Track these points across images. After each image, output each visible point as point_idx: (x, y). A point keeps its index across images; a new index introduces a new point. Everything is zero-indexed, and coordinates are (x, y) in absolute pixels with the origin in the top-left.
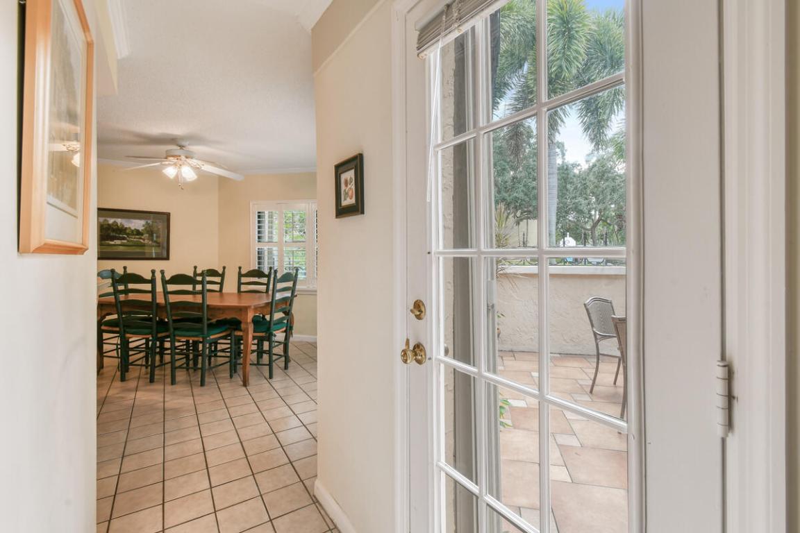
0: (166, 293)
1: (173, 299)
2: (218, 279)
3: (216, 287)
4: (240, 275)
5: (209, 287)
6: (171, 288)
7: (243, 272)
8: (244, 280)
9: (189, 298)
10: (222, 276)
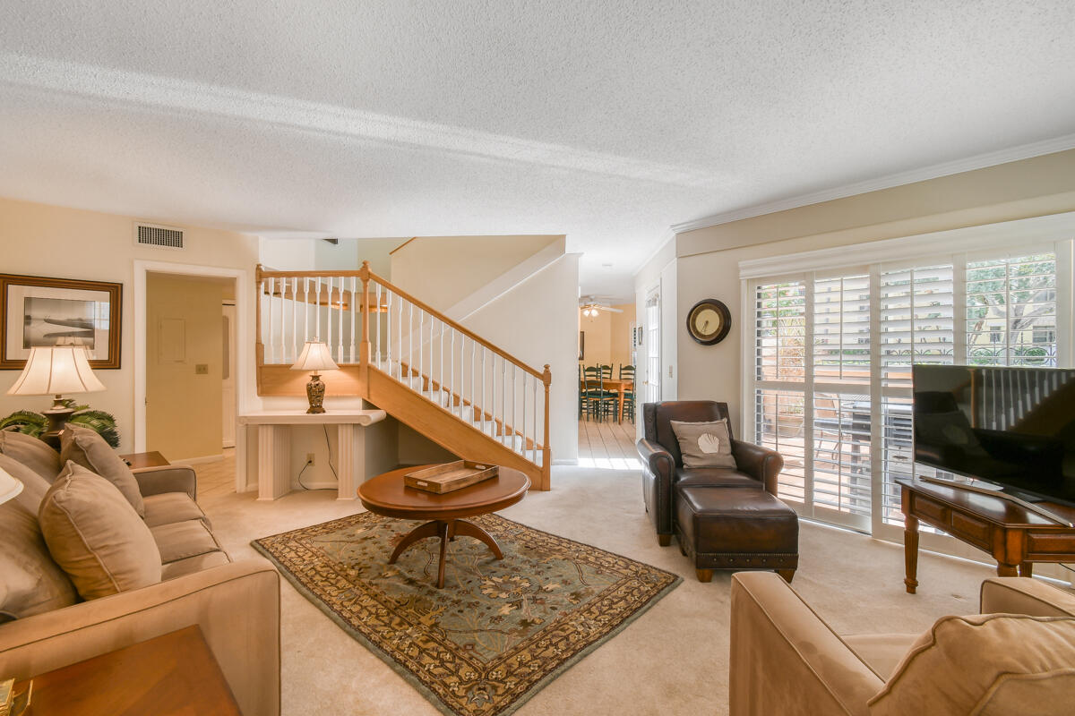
0: (585, 376)
1: (588, 378)
2: (609, 371)
3: (608, 376)
4: (621, 369)
5: (604, 376)
6: (587, 373)
7: (623, 367)
8: (623, 372)
9: (594, 378)
10: (611, 369)
